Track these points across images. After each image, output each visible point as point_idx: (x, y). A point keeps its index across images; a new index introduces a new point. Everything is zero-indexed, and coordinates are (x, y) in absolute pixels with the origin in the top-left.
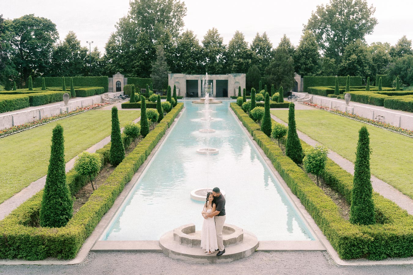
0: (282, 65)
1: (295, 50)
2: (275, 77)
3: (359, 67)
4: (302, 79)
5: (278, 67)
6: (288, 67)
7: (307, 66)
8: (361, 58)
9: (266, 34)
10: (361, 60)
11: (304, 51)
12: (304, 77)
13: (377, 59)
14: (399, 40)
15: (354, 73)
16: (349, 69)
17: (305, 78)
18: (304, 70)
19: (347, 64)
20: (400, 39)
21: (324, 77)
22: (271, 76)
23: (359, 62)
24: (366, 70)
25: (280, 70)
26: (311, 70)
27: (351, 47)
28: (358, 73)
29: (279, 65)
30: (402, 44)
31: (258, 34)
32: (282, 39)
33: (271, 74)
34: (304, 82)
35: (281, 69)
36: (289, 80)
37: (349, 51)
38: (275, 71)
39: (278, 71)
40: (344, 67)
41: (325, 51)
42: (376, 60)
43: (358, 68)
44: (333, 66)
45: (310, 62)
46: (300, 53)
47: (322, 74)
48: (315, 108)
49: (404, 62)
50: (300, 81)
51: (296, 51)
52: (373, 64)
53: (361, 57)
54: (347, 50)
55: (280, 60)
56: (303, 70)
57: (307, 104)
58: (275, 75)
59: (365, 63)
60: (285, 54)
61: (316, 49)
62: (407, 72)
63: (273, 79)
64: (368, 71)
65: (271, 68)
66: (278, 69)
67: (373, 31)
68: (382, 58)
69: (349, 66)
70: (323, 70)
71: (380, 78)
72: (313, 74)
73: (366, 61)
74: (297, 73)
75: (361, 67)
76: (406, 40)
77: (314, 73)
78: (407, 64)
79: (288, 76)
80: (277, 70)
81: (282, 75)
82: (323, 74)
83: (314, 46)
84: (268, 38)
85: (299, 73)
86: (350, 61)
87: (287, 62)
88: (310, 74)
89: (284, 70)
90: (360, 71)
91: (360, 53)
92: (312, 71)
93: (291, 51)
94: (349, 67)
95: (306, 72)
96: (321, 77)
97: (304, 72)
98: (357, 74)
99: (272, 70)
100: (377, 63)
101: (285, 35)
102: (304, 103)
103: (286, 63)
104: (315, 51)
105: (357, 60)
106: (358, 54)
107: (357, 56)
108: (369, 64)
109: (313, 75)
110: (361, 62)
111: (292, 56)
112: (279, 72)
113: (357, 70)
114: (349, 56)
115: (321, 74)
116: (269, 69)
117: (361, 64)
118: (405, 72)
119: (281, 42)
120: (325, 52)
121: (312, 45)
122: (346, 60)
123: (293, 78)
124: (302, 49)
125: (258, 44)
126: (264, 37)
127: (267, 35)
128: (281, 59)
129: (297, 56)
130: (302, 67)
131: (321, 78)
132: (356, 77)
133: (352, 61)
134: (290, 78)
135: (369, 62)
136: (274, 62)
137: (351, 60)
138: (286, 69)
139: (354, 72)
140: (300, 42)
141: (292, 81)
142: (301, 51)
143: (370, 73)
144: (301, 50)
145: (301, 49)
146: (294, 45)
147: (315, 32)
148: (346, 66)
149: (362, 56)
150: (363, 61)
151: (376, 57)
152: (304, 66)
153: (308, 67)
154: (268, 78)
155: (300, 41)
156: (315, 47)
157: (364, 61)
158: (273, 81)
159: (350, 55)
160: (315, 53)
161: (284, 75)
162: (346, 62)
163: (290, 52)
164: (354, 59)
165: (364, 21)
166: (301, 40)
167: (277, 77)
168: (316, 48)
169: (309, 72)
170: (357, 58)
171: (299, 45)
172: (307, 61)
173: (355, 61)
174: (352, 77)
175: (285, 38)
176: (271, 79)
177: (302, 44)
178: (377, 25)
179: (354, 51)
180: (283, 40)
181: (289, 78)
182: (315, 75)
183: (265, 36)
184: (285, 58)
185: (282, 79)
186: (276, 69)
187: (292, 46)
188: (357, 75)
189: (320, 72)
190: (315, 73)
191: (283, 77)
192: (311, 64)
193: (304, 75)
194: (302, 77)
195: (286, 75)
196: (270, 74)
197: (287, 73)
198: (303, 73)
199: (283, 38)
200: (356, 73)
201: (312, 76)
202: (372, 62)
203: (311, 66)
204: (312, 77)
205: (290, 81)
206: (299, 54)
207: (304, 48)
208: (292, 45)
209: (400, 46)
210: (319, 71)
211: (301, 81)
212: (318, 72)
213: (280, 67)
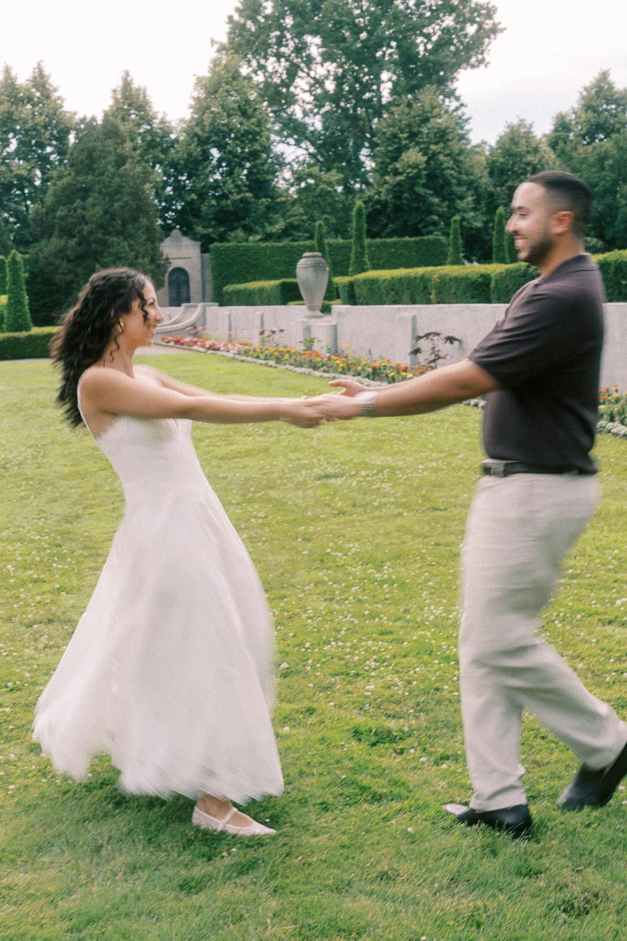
0: (100, 192)
1: (173, 136)
2: (73, 242)
3: (436, 200)
4: (207, 255)
5: (84, 199)
6: (126, 198)
7: (223, 203)
8: (441, 164)
9: (46, 72)
10: (443, 169)
11: (209, 138)
12: (212, 246)
13: (506, 168)
14: (586, 89)
15: (420, 226)
16: (398, 209)
17: (217, 250)
18: (214, 219)
19: (388, 191)
20: (588, 85)
21: (295, 244)
22: (55, 243)
23: (435, 178)
24: (465, 211)
25: (88, 214)
26: (244, 218)
27: (400, 121)
28: (435, 224)
29: (84, 192)
30: (594, 104)
31: (7, 71)
32: (114, 91)
33: (56, 233)
34: (212, 269)
35: (94, 205)
36: (133, 253)
37: (395, 136)
38: (70, 220)
39: (84, 217)
40: (378, 202)
41: (312, 150)
42: (502, 172)
43: (432, 204)
44: (336, 202)
45: (237, 186)
46: (193, 146)
47: (289, 235)
48: (190, 352)
49: (602, 159)
50: (199, 267)
51: (177, 141)
52: (491, 189)
53: (441, 157)
54: (384, 133)
55: (91, 169)
56: (210, 220)
57: (172, 344)
58: (72, 236)
59: (460, 183)
60: (109, 142)
61: (257, 129)
62: (615, 199)
63: (61, 254)
64: (472, 214)
65: (54, 206)
66: (84, 208)
67: (488, 63)
68: (524, 160)
69: (398, 197)
70: (292, 216)
71: (498, 212)
72: (250, 235)
73: (464, 177)
74: (185, 234)
75: (444, 199)
76: (611, 87)
77: (256, 232)
78: (612, 167)
79: (126, 239)
80: (79, 211)
81: (100, 235)
82: (294, 232)
83: (249, 117)
84: (55, 90)
85: (195, 234)
86: (399, 178)
87: (120, 176)
88: (240, 233)
89: (106, 212)
90: (441, 216)
91: (436, 143)
92: (246, 222)
93: (157, 143)
94: (398, 203)
95: (222, 229)
96: (280, 244)
97: (213, 227)
98: (431, 228)
99: (59, 213)
100: (507, 181)
101: (127, 74)
102: (163, 339)
103: (117, 180)
104: (256, 141)
105: (424, 172)
106: (428, 148)
107: (425, 154)
108: (476, 189)
109: (251, 238)
110: (441, 182)
111: (161, 163)
112: (86, 223)
113: (430, 213)
114: (395, 159)
115: (286, 233)
116: (47, 214)
117: (442, 187)
118: (609, 200)
119: (111, 106)
120: (311, 155)
121: (244, 113)
122: (383, 175)
123: (155, 249)
124: (200, 133)
125: (8, 112)
126: (36, 86)
127: (49, 77)
128: (95, 166)
129: (182, 162)
130: (204, 208)
131: (283, 247)
132: (425, 238)
133: (408, 178)
134: (137, 248)
135: (472, 182)
136: (65, 180)
137: (401, 174)
138: (116, 205)
139: (419, 222)
140: (193, 103)
141: (146, 260)
142: (196, 139)
143: (479, 224)
144: (196, 135)
145: (197, 130)
146: (168, 119)
147: (262, 67)
148: (383, 197)
149: (447, 155)
150: (451, 175)
151: (502, 160)
152: (214, 202)
153: (228, 206)
154: (41, 250)
155: (194, 99)
156: (254, 120)
157: (455, 174)
158: (65, 264)
159: (400, 150)
160: (257, 147)
161: (110, 233)
162: (386, 182)
163: (154, 147)
164: (415, 166)
165: (449, 21)
166: (195, 94)
167: (80, 244)
168: (259, 124)
169: (234, 229)
170: (428, 162)
171: (187, 114)
172: (224, 183)
173: (418, 176)
174: (407, 238)
175: (127, 85)
176: (56, 256)
177: (201, 108)
178: (499, 36)
179: (413, 136)
180: (119, 96)
181: (129, 246)
182: (258, 237)
183: (40, 81)
184: (112, 158)
185: (102, 253)
186: (75, 210)
187: (163, 122)
188: (430, 233)
189: (279, 226)
190: (260, 230)
191: (106, 243)
192: (238, 193)
193: (213, 241)
194: (204, 250)
195: (118, 233)
196: (50, 236)
197: (124, 224)
198: (210, 230)
199: (119, 89)
200: (425, 227)
201: (247, 240)
202: (485, 181)
203: (241, 200)
204: (244, 244)
205: (136, 258)
206: (190, 155)
207: (207, 129)
208: (160, 116)
209: (590, 114)
210: (276, 223)
211: (203, 266)
212: (271, 224)
213: (90, 200)
